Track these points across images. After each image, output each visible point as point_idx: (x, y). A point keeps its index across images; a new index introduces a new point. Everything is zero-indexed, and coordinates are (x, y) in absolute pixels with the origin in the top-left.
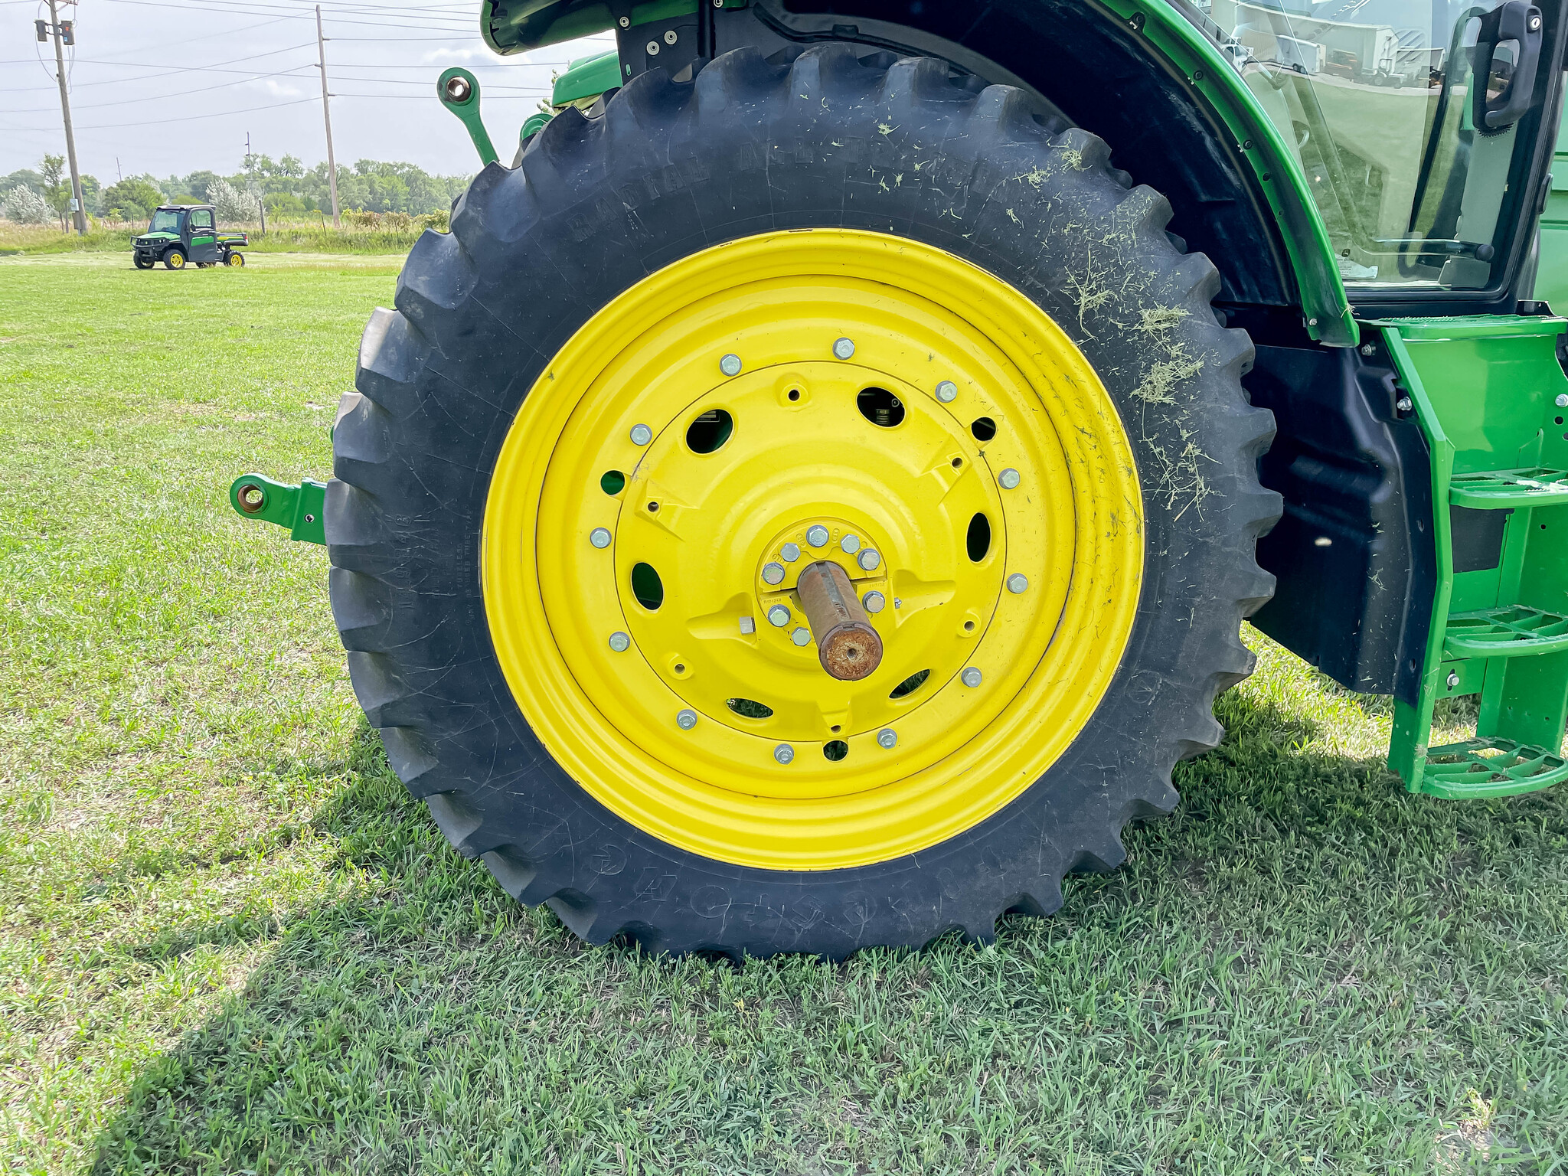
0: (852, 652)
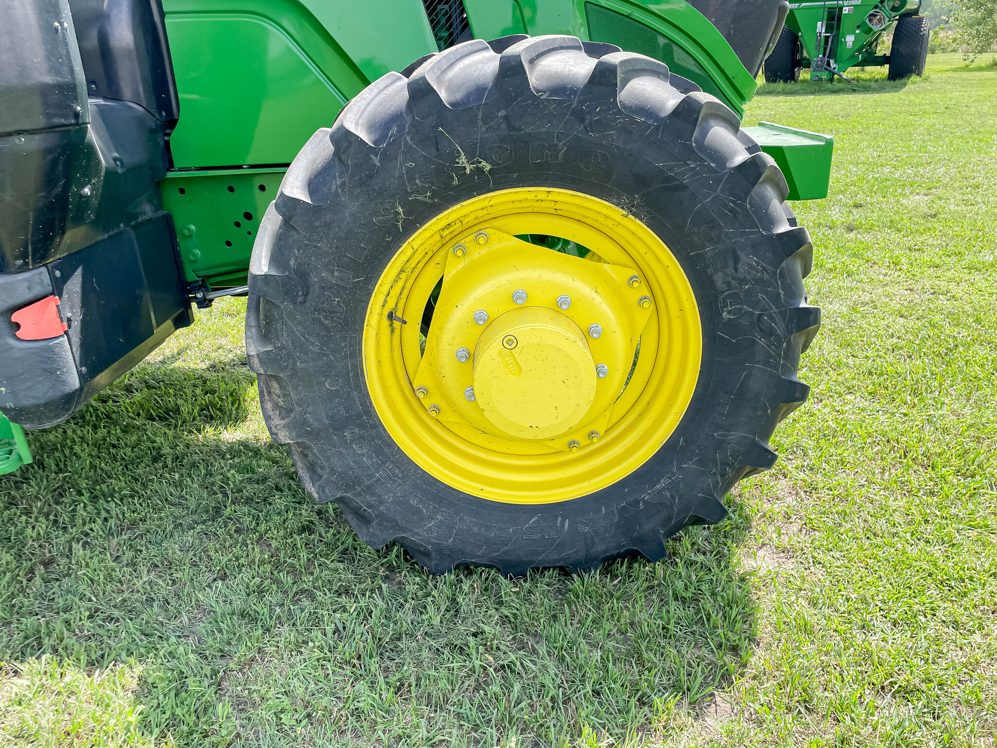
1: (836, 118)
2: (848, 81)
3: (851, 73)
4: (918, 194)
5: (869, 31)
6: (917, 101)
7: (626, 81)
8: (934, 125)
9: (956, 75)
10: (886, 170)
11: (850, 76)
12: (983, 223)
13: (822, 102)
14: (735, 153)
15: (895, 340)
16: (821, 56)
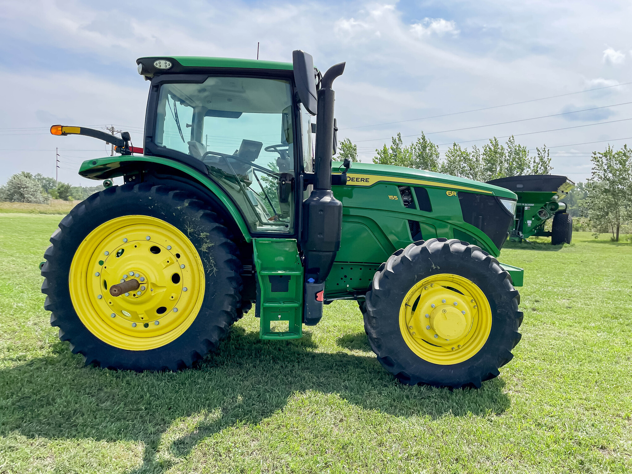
0: (115, 291)
1: (524, 261)
2: (529, 243)
3: (531, 239)
4: (564, 299)
5: (539, 219)
6: (567, 257)
7: (473, 252)
8: (574, 269)
9: (590, 244)
10: (550, 288)
11: (531, 240)
12: (592, 312)
13: (516, 253)
14: (500, 271)
15: (552, 346)
16: (514, 229)
